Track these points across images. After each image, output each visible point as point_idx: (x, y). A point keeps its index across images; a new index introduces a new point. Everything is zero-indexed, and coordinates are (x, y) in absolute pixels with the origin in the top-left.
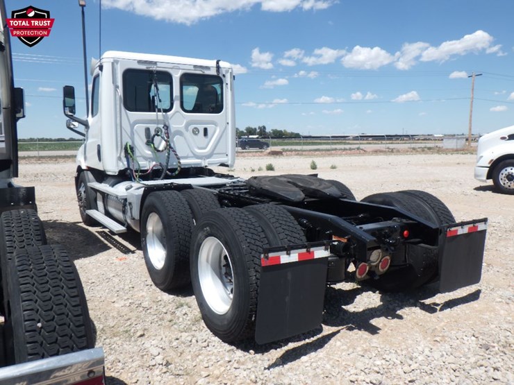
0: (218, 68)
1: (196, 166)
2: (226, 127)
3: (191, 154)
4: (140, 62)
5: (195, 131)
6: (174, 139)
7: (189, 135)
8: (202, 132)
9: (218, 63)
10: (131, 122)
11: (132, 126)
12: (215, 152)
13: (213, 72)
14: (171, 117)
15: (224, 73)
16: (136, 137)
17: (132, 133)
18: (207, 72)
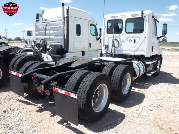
0: (142, 14)
1: (130, 54)
2: (144, 39)
3: (128, 50)
4: (112, 17)
5: (130, 41)
6: (122, 44)
7: (128, 42)
8: (133, 41)
9: (142, 11)
10: (108, 38)
11: (109, 39)
12: (138, 50)
13: (140, 16)
14: (121, 36)
15: (145, 16)
16: (109, 42)
17: (109, 41)
18: (137, 17)
